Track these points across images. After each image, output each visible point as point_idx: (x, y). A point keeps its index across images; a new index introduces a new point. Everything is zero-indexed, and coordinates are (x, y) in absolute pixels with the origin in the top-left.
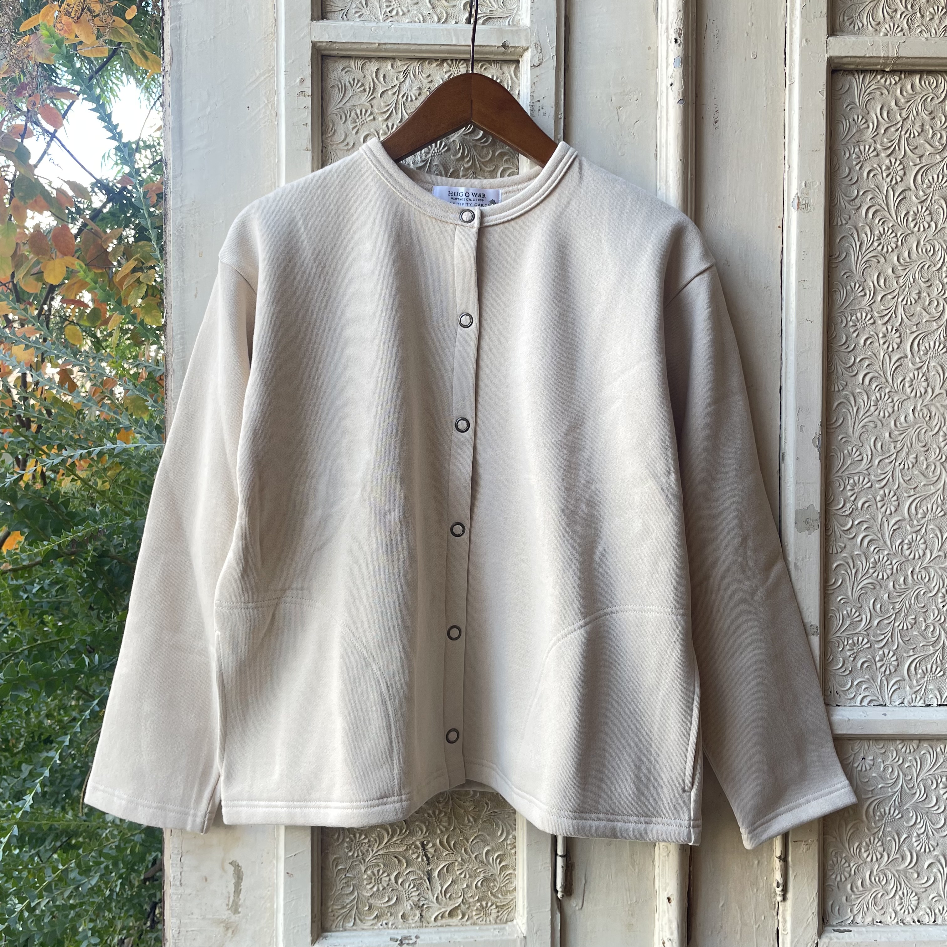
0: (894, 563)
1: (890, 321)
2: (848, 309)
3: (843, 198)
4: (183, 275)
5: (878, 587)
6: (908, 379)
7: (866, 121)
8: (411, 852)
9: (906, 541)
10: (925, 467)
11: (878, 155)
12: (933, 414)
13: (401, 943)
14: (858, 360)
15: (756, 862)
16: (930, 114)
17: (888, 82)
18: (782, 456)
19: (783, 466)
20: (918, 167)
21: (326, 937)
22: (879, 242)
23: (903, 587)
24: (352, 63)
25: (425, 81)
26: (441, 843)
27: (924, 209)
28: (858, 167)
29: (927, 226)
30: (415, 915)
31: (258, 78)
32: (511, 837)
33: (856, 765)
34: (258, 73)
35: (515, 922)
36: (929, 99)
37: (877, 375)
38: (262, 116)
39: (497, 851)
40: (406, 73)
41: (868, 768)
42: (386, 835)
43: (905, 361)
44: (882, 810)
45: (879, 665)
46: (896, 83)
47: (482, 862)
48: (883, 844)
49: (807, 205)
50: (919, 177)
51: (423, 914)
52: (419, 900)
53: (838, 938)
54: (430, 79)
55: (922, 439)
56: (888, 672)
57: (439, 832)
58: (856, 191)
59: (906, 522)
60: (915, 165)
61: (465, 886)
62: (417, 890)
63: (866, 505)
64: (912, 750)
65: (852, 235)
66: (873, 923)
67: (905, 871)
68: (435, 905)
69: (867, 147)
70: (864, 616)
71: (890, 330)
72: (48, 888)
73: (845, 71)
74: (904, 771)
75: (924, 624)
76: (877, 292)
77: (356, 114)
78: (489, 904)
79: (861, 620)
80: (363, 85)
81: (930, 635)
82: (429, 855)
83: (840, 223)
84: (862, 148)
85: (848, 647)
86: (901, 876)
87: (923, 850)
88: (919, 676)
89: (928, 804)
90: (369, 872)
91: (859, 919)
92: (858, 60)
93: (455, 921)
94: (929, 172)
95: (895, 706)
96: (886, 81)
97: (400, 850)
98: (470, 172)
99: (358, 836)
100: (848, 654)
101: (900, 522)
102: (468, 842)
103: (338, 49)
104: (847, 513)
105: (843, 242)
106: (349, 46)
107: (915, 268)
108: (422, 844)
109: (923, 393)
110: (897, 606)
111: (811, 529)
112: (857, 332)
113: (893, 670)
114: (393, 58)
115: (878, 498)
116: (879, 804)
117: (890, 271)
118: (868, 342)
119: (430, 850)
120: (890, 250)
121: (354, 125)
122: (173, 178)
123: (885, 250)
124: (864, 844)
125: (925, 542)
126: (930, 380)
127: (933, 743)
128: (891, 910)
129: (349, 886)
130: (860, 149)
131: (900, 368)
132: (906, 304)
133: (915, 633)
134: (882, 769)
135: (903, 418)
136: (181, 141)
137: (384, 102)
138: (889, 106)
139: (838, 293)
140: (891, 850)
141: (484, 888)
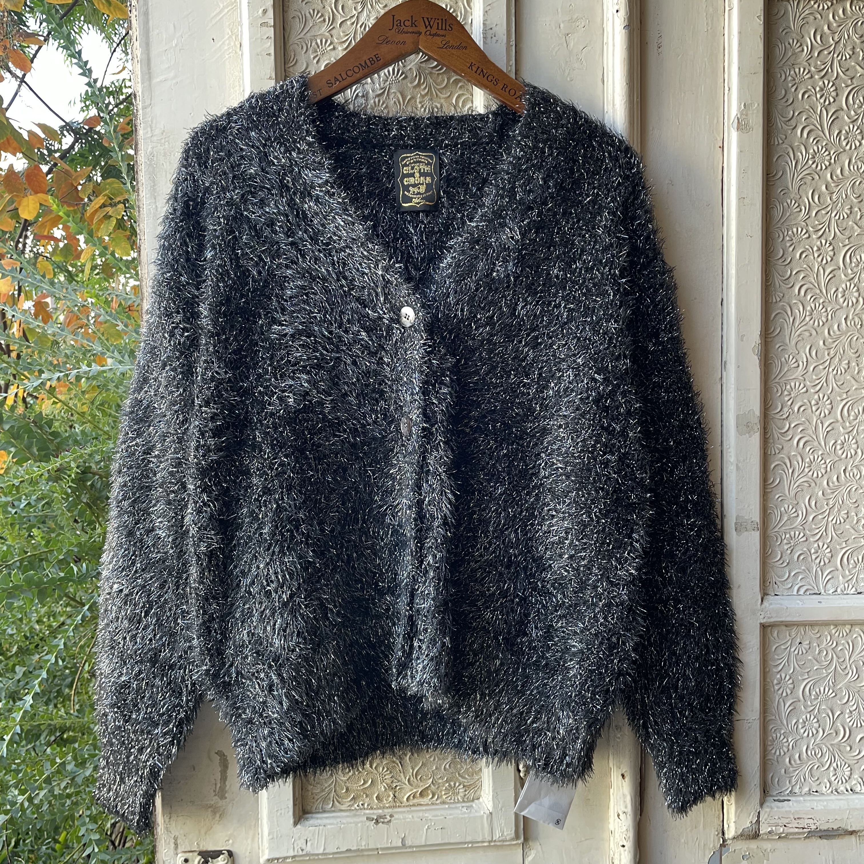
0: (828, 462)
1: (824, 235)
2: (785, 224)
3: (780, 119)
4: (155, 203)
5: (813, 484)
6: (840, 290)
7: (801, 45)
9: (839, 442)
10: (856, 372)
11: (812, 77)
13: (377, 822)
14: (794, 273)
16: (861, 37)
17: (821, 7)
18: (724, 365)
19: (724, 374)
20: (849, 88)
21: (307, 819)
22: (813, 160)
23: (836, 484)
27: (856, 128)
28: (793, 90)
29: (858, 144)
30: (389, 796)
31: (222, 11)
33: (793, 650)
34: (221, 6)
35: (481, 799)
36: (860, 23)
37: (812, 286)
38: (226, 48)
40: (364, 4)
41: (804, 652)
43: (838, 273)
44: (818, 690)
45: (814, 557)
46: (828, 8)
48: (818, 721)
49: (746, 125)
50: (851, 97)
51: (396, 795)
52: (392, 782)
53: (778, 807)
55: (853, 346)
56: (822, 563)
58: (792, 112)
59: (839, 424)
60: (847, 86)
61: (434, 768)
62: (391, 772)
64: (845, 634)
65: (788, 154)
66: (809, 793)
67: (839, 744)
68: (407, 786)
69: (802, 70)
70: (800, 513)
71: (824, 243)
72: (48, 781)
74: (838, 653)
75: (856, 518)
76: (812, 207)
77: (317, 43)
78: (457, 784)
79: (798, 516)
80: (322, 15)
81: (861, 528)
83: (776, 143)
84: (797, 70)
85: (785, 541)
86: (835, 749)
87: (855, 725)
88: (851, 566)
89: (860, 683)
91: (797, 790)
93: (426, 800)
94: (860, 93)
95: (829, 595)
96: (819, 6)
98: (427, 98)
100: (786, 547)
101: (833, 425)
104: (785, 416)
105: (780, 161)
107: (848, 184)
109: (854, 303)
110: (831, 502)
111: (752, 432)
112: (793, 247)
113: (827, 561)
115: (813, 402)
116: (814, 684)
117: (824, 188)
118: (804, 256)
120: (824, 167)
121: (315, 54)
122: (143, 109)
123: (819, 167)
124: (801, 721)
125: (857, 442)
128: (826, 780)
130: (795, 72)
131: (833, 279)
132: (839, 219)
133: (847, 527)
134: (817, 652)
135: (836, 327)
136: (150, 73)
137: (343, 32)
138: (823, 30)
139: (775, 209)
140: (826, 726)
141: (452, 770)
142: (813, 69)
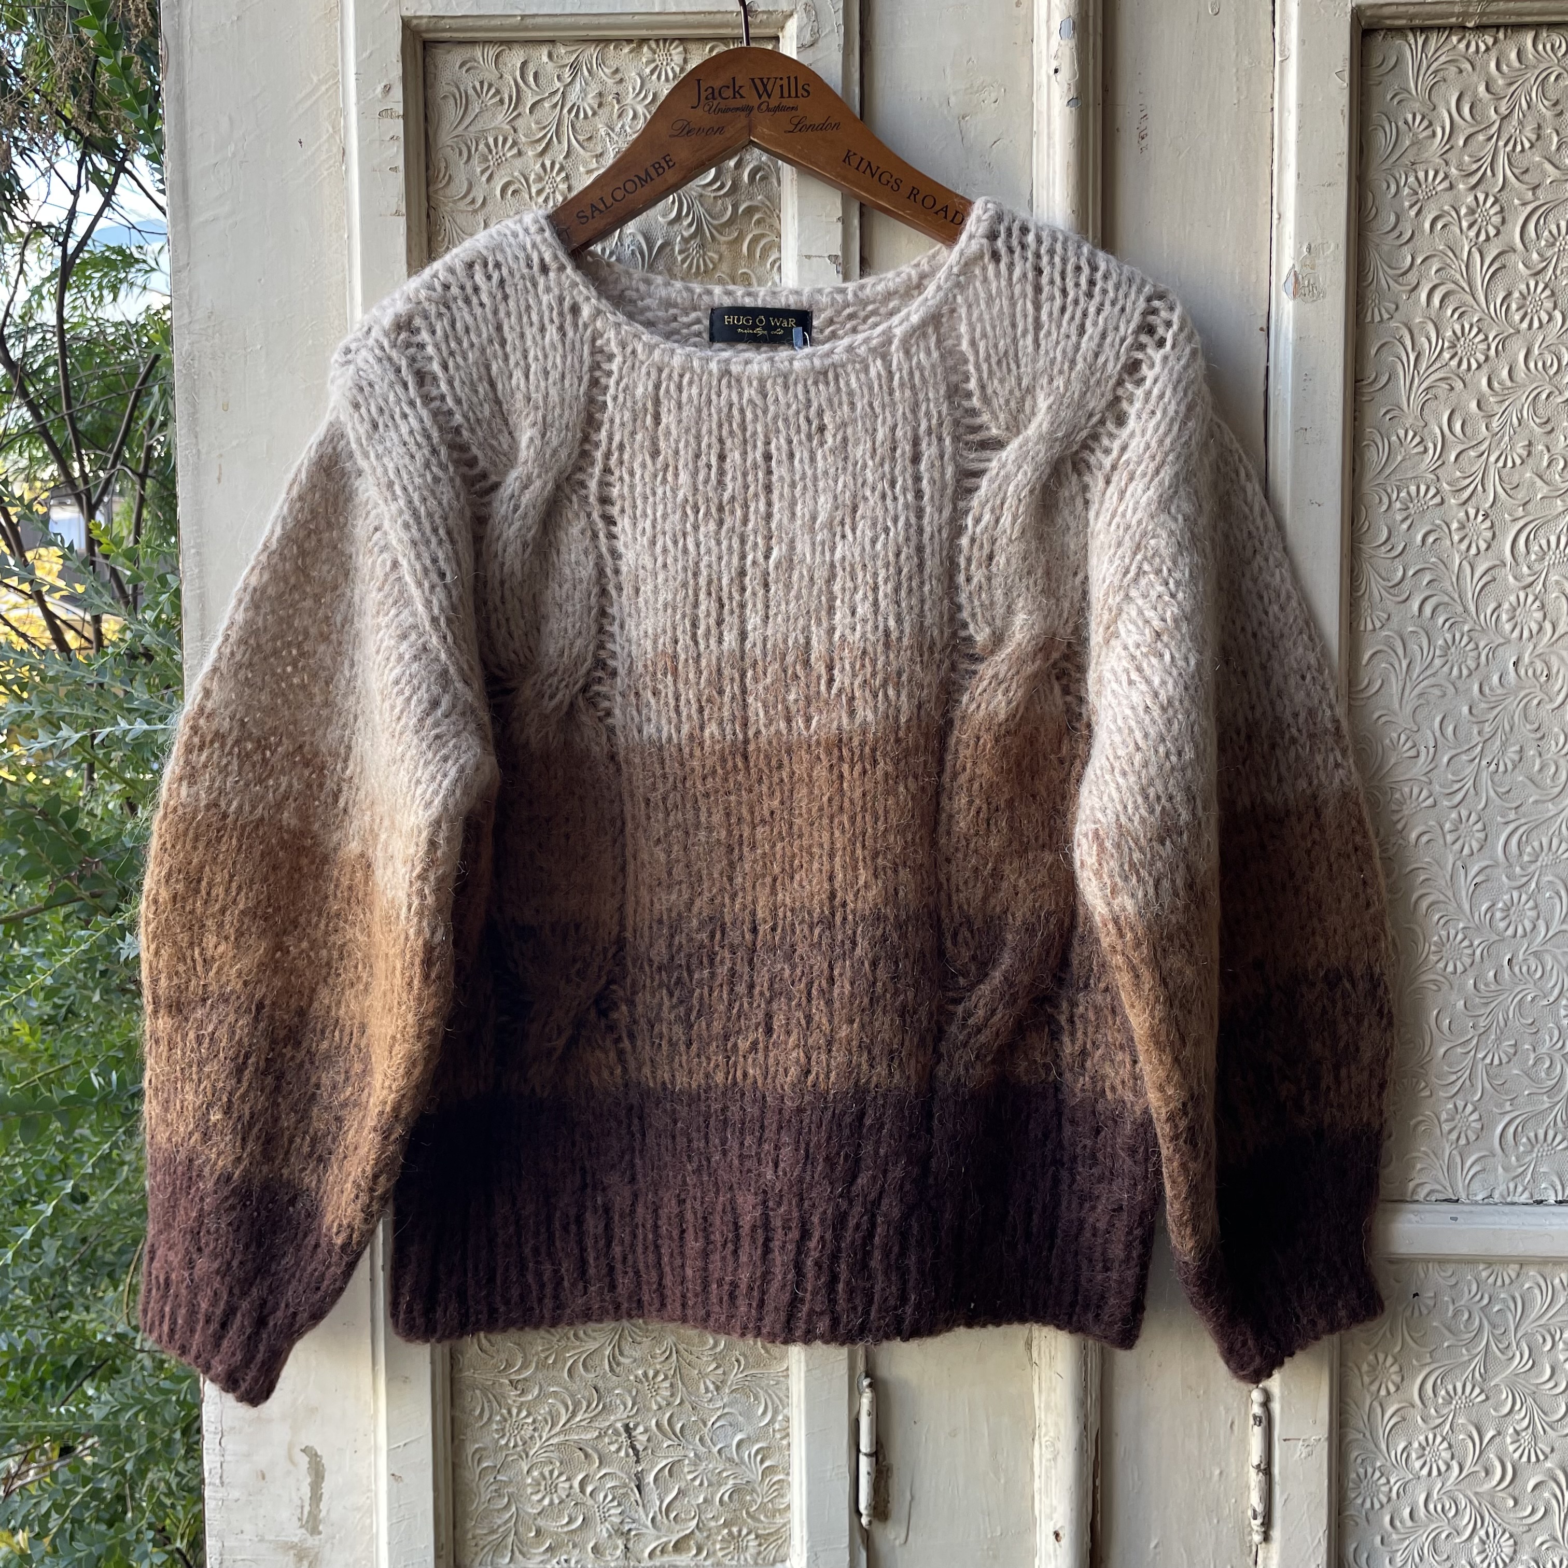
0: (1476, 943)
1: (1474, 499)
2: (1393, 478)
3: (1384, 272)
4: (197, 444)
5: (1446, 987)
6: (1506, 606)
7: (1430, 124)
8: (606, 1440)
9: (1500, 905)
10: (1537, 767)
12: (1555, 670)
14: (1411, 573)
15: (1217, 1472)
16: (1555, 105)
17: (1473, 48)
20: (1529, 208)
22: (1452, 351)
23: (1493, 987)
24: (478, 52)
25: (610, 82)
26: (658, 1425)
27: (1541, 287)
28: (1413, 213)
29: (1545, 318)
30: (616, 1548)
31: (316, 88)
32: (780, 1418)
33: (1401, 1307)
34: (315, 80)
35: (788, 1563)
36: (1553, 78)
37: (1446, 599)
38: (324, 157)
39: (757, 1441)
40: (575, 67)
41: (1425, 1312)
42: (563, 1411)
43: (1499, 573)
44: (1450, 1388)
45: (1446, 1127)
46: (1488, 49)
47: (730, 1460)
48: (1450, 1446)
49: (1313, 286)
50: (1531, 226)
51: (630, 1545)
52: (622, 1523)
54: (618, 76)
55: (1532, 717)
56: (1463, 1141)
57: (655, 1407)
58: (1409, 258)
59: (1499, 870)
60: (1524, 205)
61: (701, 1500)
62: (619, 1505)
63: (1424, 839)
64: (1507, 1281)
65: (1401, 340)
67: (1492, 1493)
68: (651, 1531)
69: (1431, 174)
70: (1419, 1041)
71: (1472, 515)
73: (1390, 29)
74: (1492, 1318)
75: (1532, 1056)
76: (1448, 444)
77: (487, 145)
78: (744, 1532)
79: (1414, 1047)
80: (498, 92)
81: (1543, 1074)
82: (640, 1447)
83: (1377, 319)
84: (1421, 175)
86: (1484, 1502)
87: (1525, 1459)
88: (1522, 1149)
89: (1537, 1377)
90: (536, 1473)
92: (1412, 9)
93: (683, 1559)
94: (1551, 215)
95: (1476, 1203)
96: (1468, 46)
97: (589, 1436)
98: (694, 243)
99: (514, 1411)
101: (1488, 871)
102: (705, 1425)
103: (450, 30)
104: (1389, 852)
105: (1383, 354)
106: (470, 22)
107: (1523, 398)
108: (627, 1428)
109: (1534, 632)
110: (1482, 1023)
112: (1409, 522)
113: (1472, 1137)
114: (552, 42)
115: (1447, 826)
116: (1444, 1376)
117: (1473, 405)
118: (1431, 539)
119: (640, 1437)
120: (1474, 365)
121: (484, 166)
122: (175, 273)
123: (1464, 366)
124: (1416, 1445)
125: (1536, 907)
126: (1549, 608)
127: (1548, 1270)
128: (1463, 1562)
129: (500, 1496)
130: (1417, 178)
131: (1492, 585)
132: (1505, 466)
133: (1516, 1072)
134: (1450, 1314)
135: (1495, 679)
136: (187, 207)
137: (537, 123)
138: (1475, 93)
139: (1373, 449)
140: (1465, 1456)
141: (735, 1505)
142: (1454, 171)
